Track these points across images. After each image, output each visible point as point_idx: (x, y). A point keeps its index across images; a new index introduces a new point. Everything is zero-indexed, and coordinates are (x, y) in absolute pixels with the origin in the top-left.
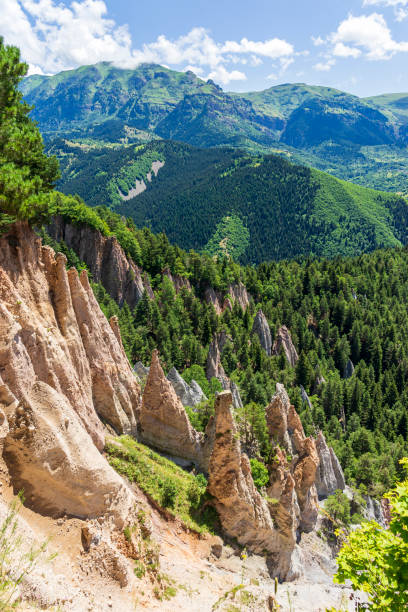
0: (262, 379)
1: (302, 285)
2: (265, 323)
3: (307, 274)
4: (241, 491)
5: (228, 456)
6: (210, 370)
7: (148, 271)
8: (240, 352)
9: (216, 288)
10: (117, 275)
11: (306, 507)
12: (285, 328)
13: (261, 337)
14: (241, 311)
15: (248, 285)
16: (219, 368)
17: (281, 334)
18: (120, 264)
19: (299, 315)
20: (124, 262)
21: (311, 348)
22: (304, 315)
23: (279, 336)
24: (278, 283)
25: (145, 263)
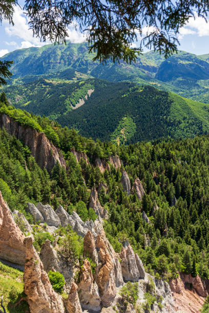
0: (119, 208)
1: (150, 156)
2: (127, 177)
3: (153, 150)
4: (40, 293)
5: (32, 273)
6: (91, 203)
7: (63, 150)
8: (111, 193)
9: (101, 158)
10: (44, 153)
11: (105, 292)
12: (139, 179)
13: (124, 184)
14: (115, 170)
15: (121, 156)
16: (97, 202)
17: (136, 183)
18: (46, 147)
19: (148, 172)
20: (48, 146)
21: (153, 190)
22: (151, 172)
23: (135, 184)
24: (138, 155)
25: (62, 146)
